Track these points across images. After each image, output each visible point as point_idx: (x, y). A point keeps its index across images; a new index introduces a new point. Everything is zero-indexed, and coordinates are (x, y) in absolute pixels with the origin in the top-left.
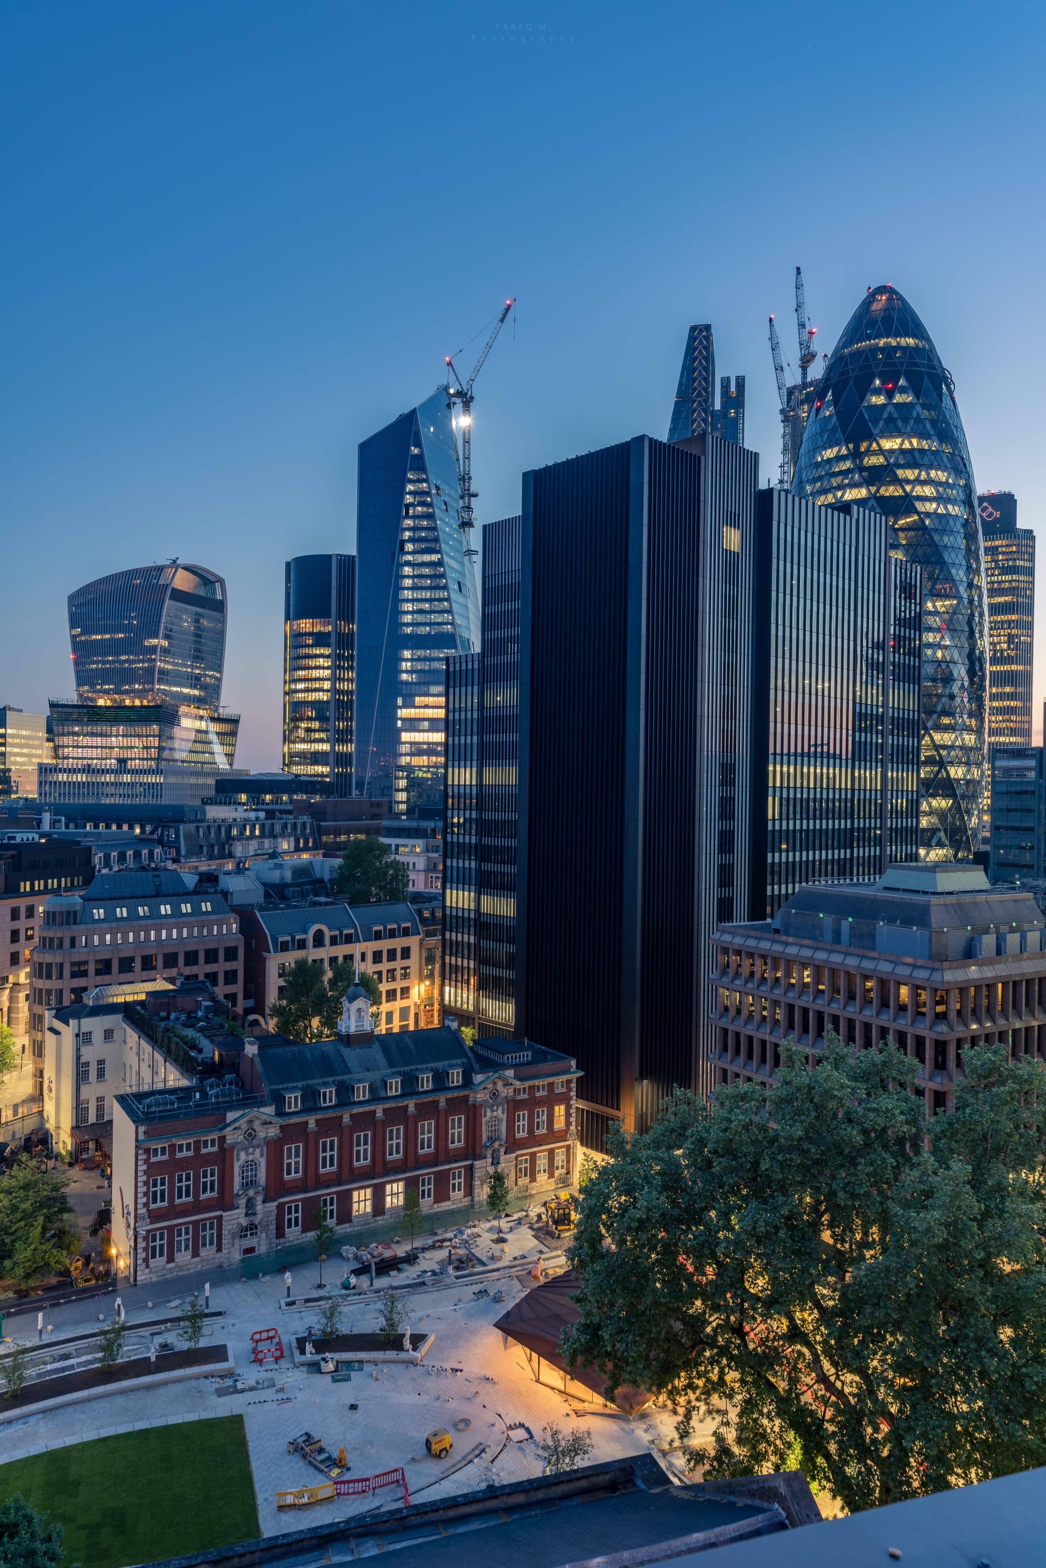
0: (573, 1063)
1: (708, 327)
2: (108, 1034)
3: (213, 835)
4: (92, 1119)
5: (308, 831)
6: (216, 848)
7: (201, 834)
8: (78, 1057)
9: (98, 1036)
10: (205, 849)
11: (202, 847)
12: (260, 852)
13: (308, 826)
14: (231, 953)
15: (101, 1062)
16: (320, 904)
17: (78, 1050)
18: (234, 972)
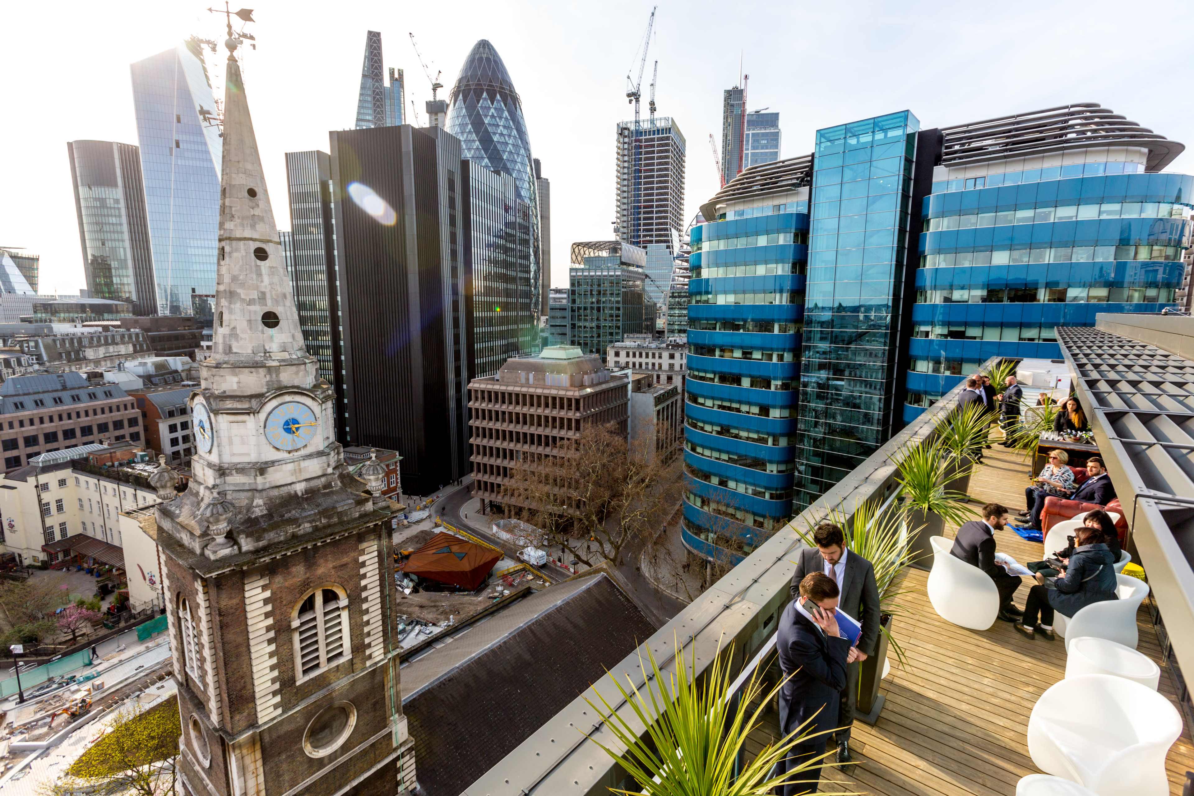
0: (397, 454)
1: (379, 34)
2: (62, 483)
3: (67, 345)
4: (58, 537)
5: (141, 339)
6: (72, 354)
7: (59, 346)
8: (40, 501)
9: (53, 484)
10: (64, 355)
11: (60, 354)
12: (108, 355)
13: (141, 336)
14: (133, 422)
15: (59, 501)
16: (189, 386)
17: (39, 496)
18: (137, 434)
